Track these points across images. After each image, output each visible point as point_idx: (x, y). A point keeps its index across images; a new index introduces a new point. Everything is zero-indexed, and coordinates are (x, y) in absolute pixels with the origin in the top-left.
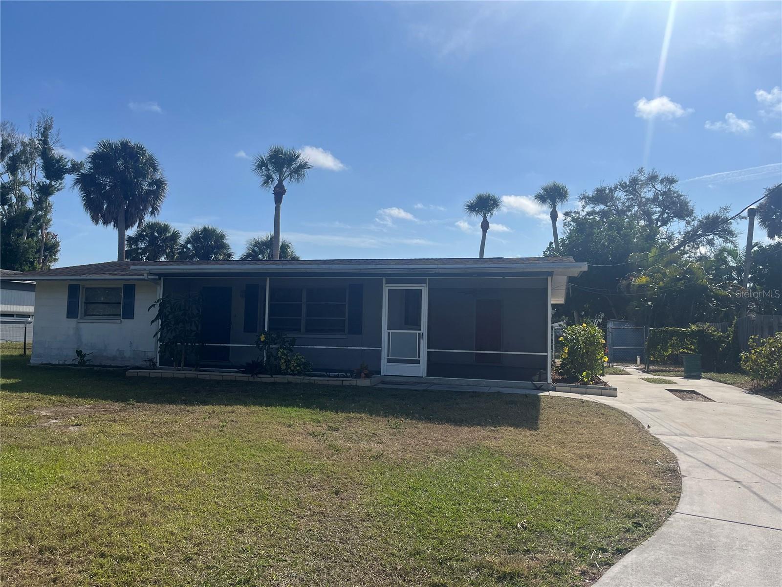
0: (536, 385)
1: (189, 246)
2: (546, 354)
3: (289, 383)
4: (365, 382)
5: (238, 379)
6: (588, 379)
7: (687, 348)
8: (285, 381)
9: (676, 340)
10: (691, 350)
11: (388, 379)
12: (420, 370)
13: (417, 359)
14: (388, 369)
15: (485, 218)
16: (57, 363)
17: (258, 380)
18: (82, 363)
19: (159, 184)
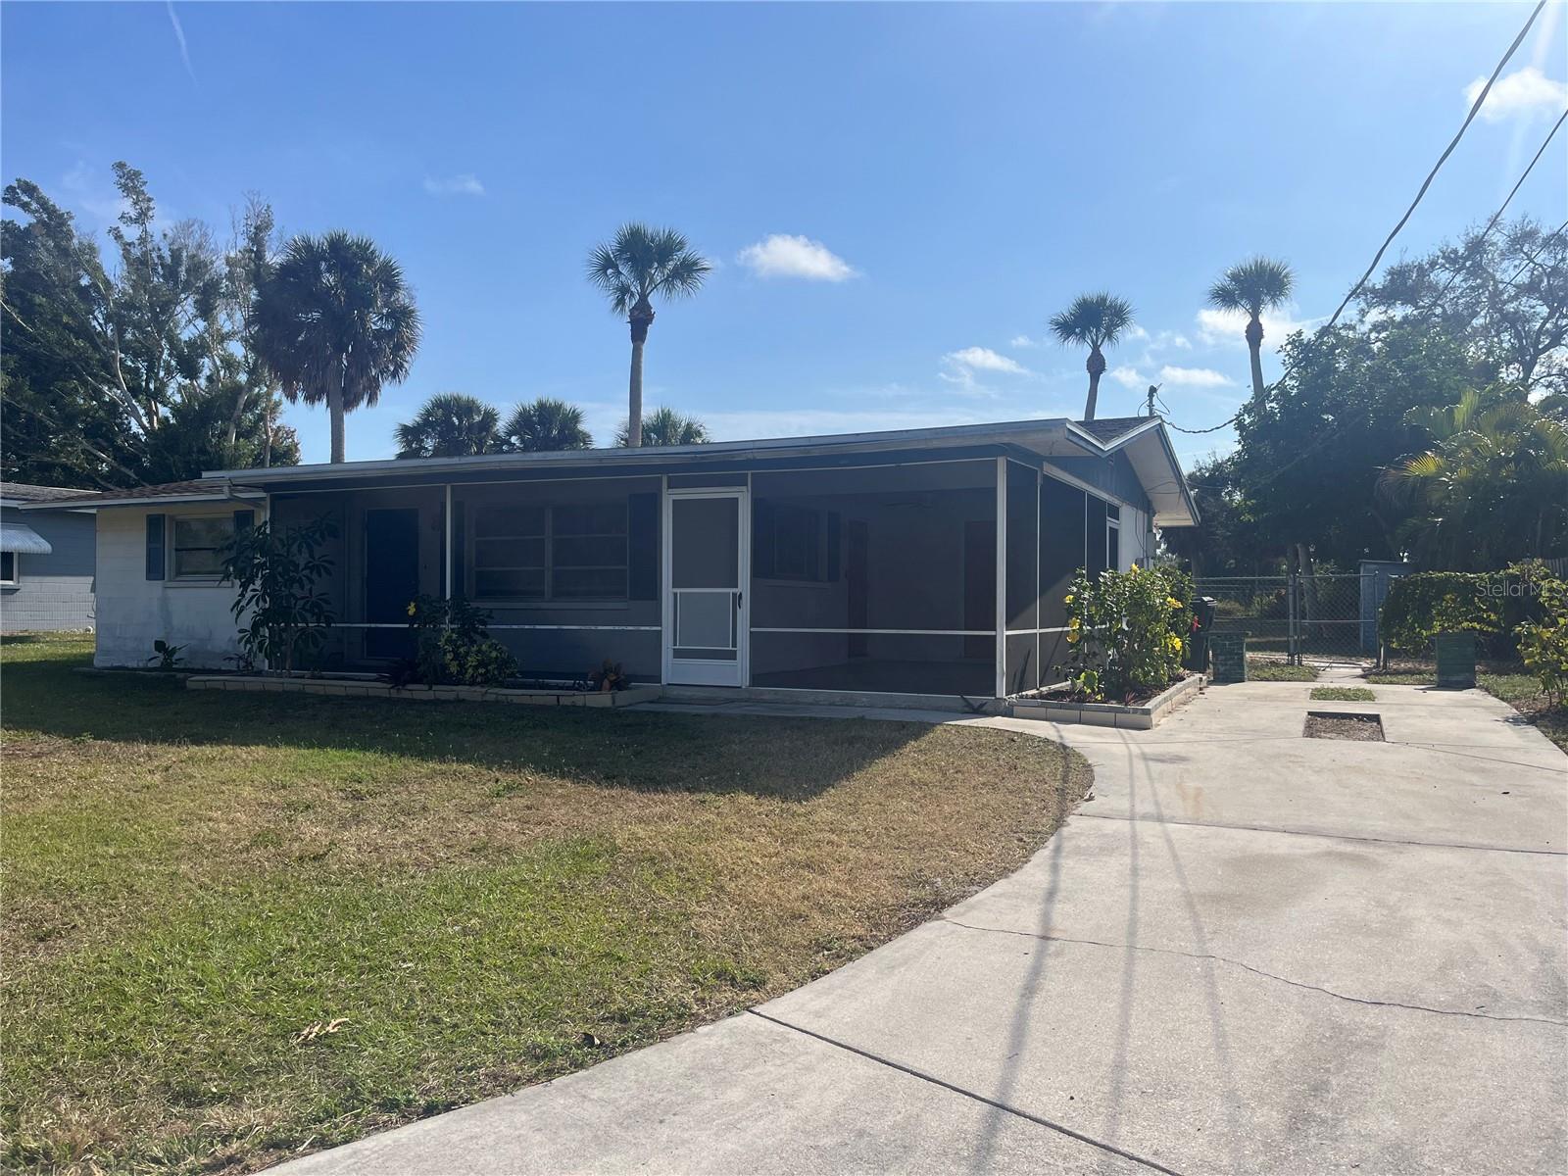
0: (971, 701)
1: (514, 439)
2: (993, 633)
3: (460, 701)
4: (602, 699)
5: (371, 693)
6: (1093, 690)
7: (1480, 620)
8: (451, 696)
9: (1454, 601)
10: (1490, 623)
11: (675, 692)
12: (737, 672)
13: (731, 648)
14: (674, 670)
15: (1096, 349)
16: (136, 666)
17: (405, 694)
18: (166, 666)
19: (402, 316)
